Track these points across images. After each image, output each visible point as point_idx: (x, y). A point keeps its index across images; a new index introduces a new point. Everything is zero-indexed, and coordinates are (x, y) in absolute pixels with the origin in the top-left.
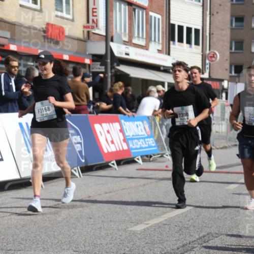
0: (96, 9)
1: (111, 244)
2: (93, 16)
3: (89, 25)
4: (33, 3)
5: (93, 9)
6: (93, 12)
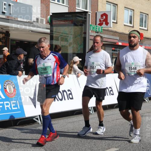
4: (130, 24)
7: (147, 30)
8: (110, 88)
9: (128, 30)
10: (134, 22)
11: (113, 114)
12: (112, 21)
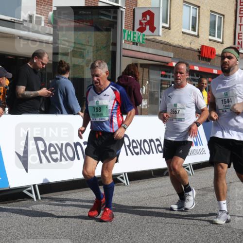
0: (241, 33)
2: (239, 39)
3: (235, 46)
4: (192, 30)
5: (239, 34)
6: (239, 36)
7: (222, 43)
8: (157, 140)
9: (189, 42)
10: (200, 28)
11: (162, 186)
12: (162, 24)
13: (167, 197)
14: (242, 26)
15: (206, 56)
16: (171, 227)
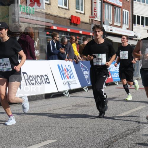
0: (96, 8)
1: (103, 124)
2: (94, 11)
3: (92, 16)
4: (64, 6)
5: (94, 8)
6: (94, 10)
7: (84, 14)
8: (46, 75)
9: (63, 13)
10: (70, 4)
11: (49, 104)
12: (45, 2)
13: (53, 111)
14: (96, 3)
15: (74, 23)
16: (56, 129)
